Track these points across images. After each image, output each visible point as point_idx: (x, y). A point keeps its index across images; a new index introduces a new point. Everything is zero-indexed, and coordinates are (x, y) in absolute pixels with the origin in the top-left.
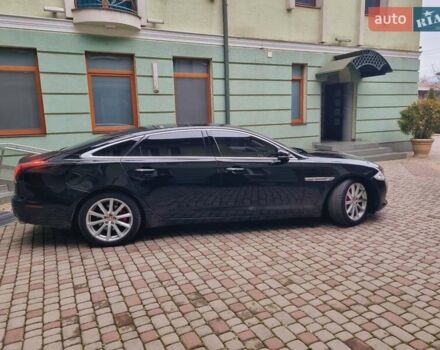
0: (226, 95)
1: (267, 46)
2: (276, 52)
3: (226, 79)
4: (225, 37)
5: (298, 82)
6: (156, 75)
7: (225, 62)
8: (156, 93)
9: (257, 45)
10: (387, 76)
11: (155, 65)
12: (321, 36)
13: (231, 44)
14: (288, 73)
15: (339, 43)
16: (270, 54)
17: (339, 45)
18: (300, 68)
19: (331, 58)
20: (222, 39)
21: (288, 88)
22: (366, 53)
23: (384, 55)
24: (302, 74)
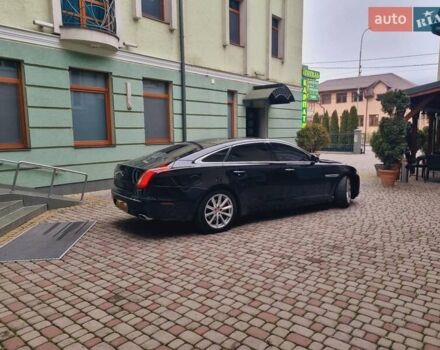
0: (183, 114)
1: (211, 74)
2: (217, 80)
3: (183, 100)
4: (182, 65)
5: (230, 105)
6: (129, 93)
7: (182, 86)
8: (129, 110)
9: (203, 72)
10: (291, 105)
11: (129, 85)
12: (246, 69)
13: (187, 70)
14: (224, 98)
15: (256, 76)
16: (213, 81)
17: (256, 78)
18: (232, 94)
19: (251, 87)
20: (179, 65)
21: (225, 110)
22: (280, 86)
23: (291, 89)
24: (233, 99)
